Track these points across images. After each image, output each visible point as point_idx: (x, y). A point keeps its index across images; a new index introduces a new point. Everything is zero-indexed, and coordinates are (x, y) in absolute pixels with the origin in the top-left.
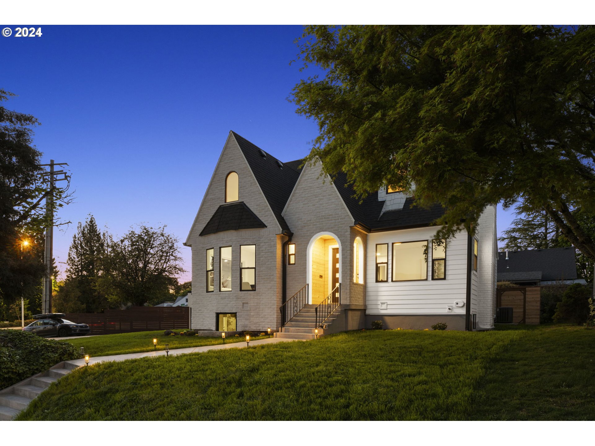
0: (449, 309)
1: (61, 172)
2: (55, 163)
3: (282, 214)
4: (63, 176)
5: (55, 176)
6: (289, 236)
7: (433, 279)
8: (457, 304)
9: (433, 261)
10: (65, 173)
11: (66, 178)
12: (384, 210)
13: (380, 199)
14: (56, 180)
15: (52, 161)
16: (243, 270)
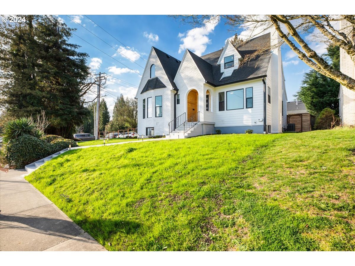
0: (255, 123)
1: (103, 77)
2: (101, 73)
3: (174, 81)
4: (104, 78)
5: (101, 78)
6: (177, 91)
7: (247, 108)
8: (259, 120)
9: (247, 99)
10: (105, 77)
11: (105, 78)
12: (223, 77)
13: (221, 72)
14: (102, 80)
15: (100, 73)
16: (157, 108)
